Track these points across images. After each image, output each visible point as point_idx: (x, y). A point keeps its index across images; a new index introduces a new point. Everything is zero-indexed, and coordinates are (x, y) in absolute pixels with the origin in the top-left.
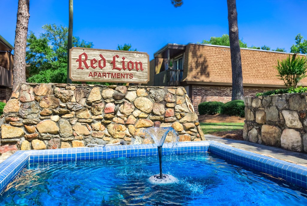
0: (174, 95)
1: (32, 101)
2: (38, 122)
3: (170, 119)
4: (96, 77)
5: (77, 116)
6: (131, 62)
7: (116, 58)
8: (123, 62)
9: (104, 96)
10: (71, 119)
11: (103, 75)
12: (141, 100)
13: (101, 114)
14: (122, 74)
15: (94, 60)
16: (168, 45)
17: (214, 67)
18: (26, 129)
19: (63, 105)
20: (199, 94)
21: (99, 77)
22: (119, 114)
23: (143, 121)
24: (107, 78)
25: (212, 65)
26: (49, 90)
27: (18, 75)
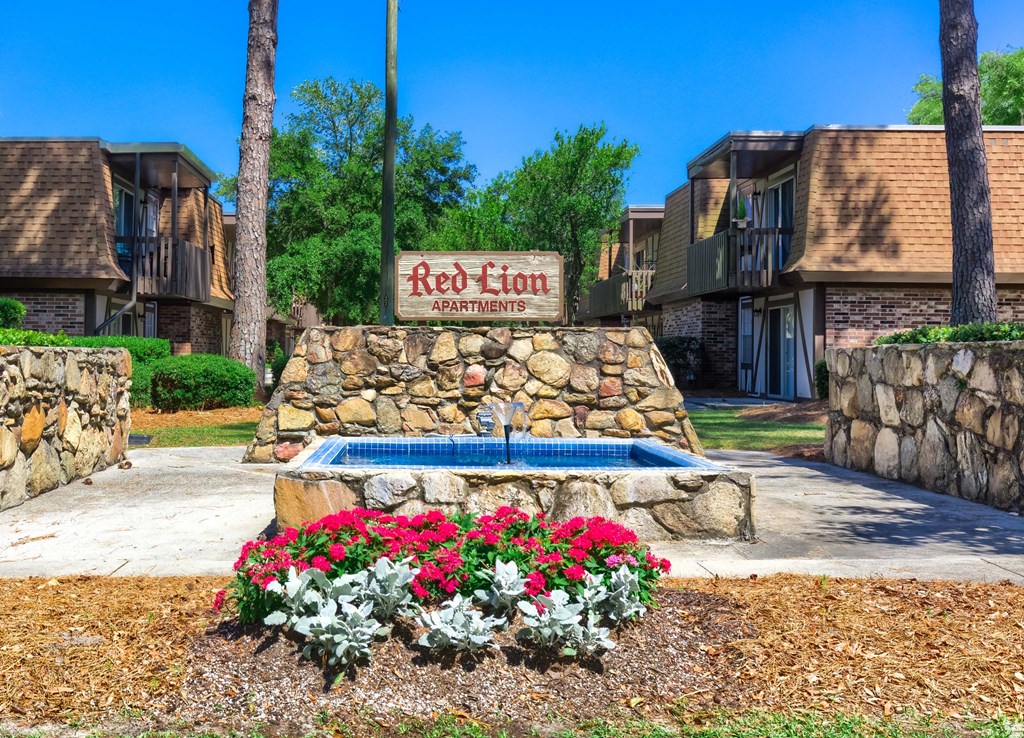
0: (620, 346)
1: (328, 362)
2: (339, 402)
3: (611, 402)
4: (447, 310)
5: (410, 391)
6: (520, 275)
7: (489, 269)
8: (504, 277)
9: (464, 351)
10: (397, 398)
11: (462, 307)
12: (542, 360)
13: (457, 389)
14: (501, 302)
15: (444, 274)
16: (730, 139)
17: (922, 212)
18: (318, 415)
19: (383, 368)
20: (857, 318)
21: (454, 311)
22: (494, 388)
23: (546, 404)
24: (470, 311)
25: (910, 205)
26: (357, 339)
27: (247, 275)
